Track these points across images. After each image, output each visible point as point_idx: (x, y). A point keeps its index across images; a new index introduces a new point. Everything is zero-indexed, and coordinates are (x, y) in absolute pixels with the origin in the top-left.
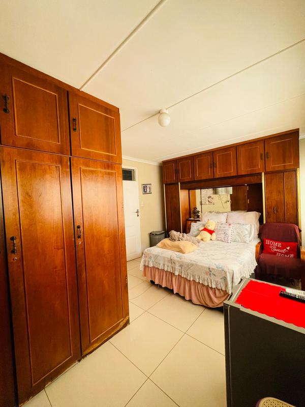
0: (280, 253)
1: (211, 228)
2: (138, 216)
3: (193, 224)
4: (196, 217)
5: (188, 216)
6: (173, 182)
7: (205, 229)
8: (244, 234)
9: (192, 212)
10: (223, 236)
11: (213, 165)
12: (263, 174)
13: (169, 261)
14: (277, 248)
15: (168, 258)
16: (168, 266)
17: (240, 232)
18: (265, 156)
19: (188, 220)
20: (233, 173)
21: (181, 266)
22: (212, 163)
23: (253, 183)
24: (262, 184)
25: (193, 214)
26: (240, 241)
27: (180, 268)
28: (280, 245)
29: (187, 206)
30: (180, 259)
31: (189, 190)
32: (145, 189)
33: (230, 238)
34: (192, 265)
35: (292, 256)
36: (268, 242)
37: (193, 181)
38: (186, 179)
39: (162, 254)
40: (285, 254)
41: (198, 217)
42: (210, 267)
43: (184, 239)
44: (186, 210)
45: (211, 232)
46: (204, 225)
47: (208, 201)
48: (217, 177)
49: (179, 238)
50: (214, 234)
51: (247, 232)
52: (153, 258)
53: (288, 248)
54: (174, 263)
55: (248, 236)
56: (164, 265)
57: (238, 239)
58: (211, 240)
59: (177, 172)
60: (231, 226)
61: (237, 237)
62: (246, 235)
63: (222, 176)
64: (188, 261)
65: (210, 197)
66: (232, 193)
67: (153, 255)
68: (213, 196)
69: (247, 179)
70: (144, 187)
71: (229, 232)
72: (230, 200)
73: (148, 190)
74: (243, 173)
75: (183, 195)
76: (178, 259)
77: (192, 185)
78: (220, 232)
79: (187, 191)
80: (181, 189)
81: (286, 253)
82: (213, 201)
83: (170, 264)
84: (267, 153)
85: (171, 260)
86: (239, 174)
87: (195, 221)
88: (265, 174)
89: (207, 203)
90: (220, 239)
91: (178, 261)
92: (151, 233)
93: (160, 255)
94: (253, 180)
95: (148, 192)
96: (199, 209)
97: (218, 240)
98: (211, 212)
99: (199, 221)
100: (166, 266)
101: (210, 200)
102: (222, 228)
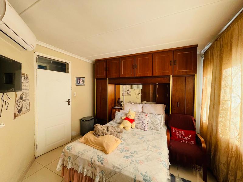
0: (184, 140)
1: (132, 117)
2: (69, 105)
3: (117, 113)
4: (119, 106)
5: (113, 105)
6: (102, 77)
7: (127, 119)
8: (157, 123)
9: (116, 102)
10: (141, 124)
11: (135, 66)
12: (171, 76)
13: (89, 165)
14: (182, 135)
15: (88, 161)
16: (88, 171)
17: (154, 121)
18: (173, 63)
19: (113, 108)
20: (149, 74)
21: (102, 172)
22: (134, 64)
23: (164, 83)
24: (170, 84)
25: (117, 104)
26: (154, 128)
27: (101, 174)
28: (183, 133)
29: (113, 97)
30: (102, 163)
31: (115, 85)
32: (78, 81)
33: (146, 126)
34: (115, 173)
35: (193, 142)
36: (175, 130)
37: (118, 78)
38: (114, 76)
39: (82, 155)
40: (187, 141)
41: (121, 105)
42: (137, 179)
43: (108, 133)
44: (112, 100)
45: (132, 121)
46: (126, 114)
47: (127, 93)
48: (138, 76)
49: (103, 133)
50: (134, 122)
51: (159, 122)
52: (72, 159)
53: (190, 136)
54: (95, 167)
55: (160, 124)
56: (84, 168)
57: (152, 127)
58: (131, 128)
59: (106, 69)
60: (147, 116)
61: (151, 125)
62: (159, 123)
63: (141, 76)
64: (111, 167)
65: (129, 90)
66: (142, 89)
67: (73, 154)
68: (130, 90)
69: (159, 79)
70: (77, 80)
71: (146, 122)
72: (140, 93)
73: (81, 82)
74: (157, 75)
75: (110, 88)
76: (99, 164)
77: (118, 81)
78: (139, 121)
79: (114, 85)
80: (109, 84)
81: (189, 140)
82: (131, 93)
83: (90, 168)
84: (175, 61)
85: (92, 164)
86: (154, 75)
87: (119, 110)
88: (172, 77)
89: (127, 94)
90: (138, 127)
91: (99, 166)
92: (81, 119)
93: (80, 156)
94: (164, 81)
95: (81, 84)
96: (122, 99)
97: (137, 128)
98: (130, 103)
99: (122, 109)
100: (85, 170)
101: (128, 92)
102: (140, 118)
